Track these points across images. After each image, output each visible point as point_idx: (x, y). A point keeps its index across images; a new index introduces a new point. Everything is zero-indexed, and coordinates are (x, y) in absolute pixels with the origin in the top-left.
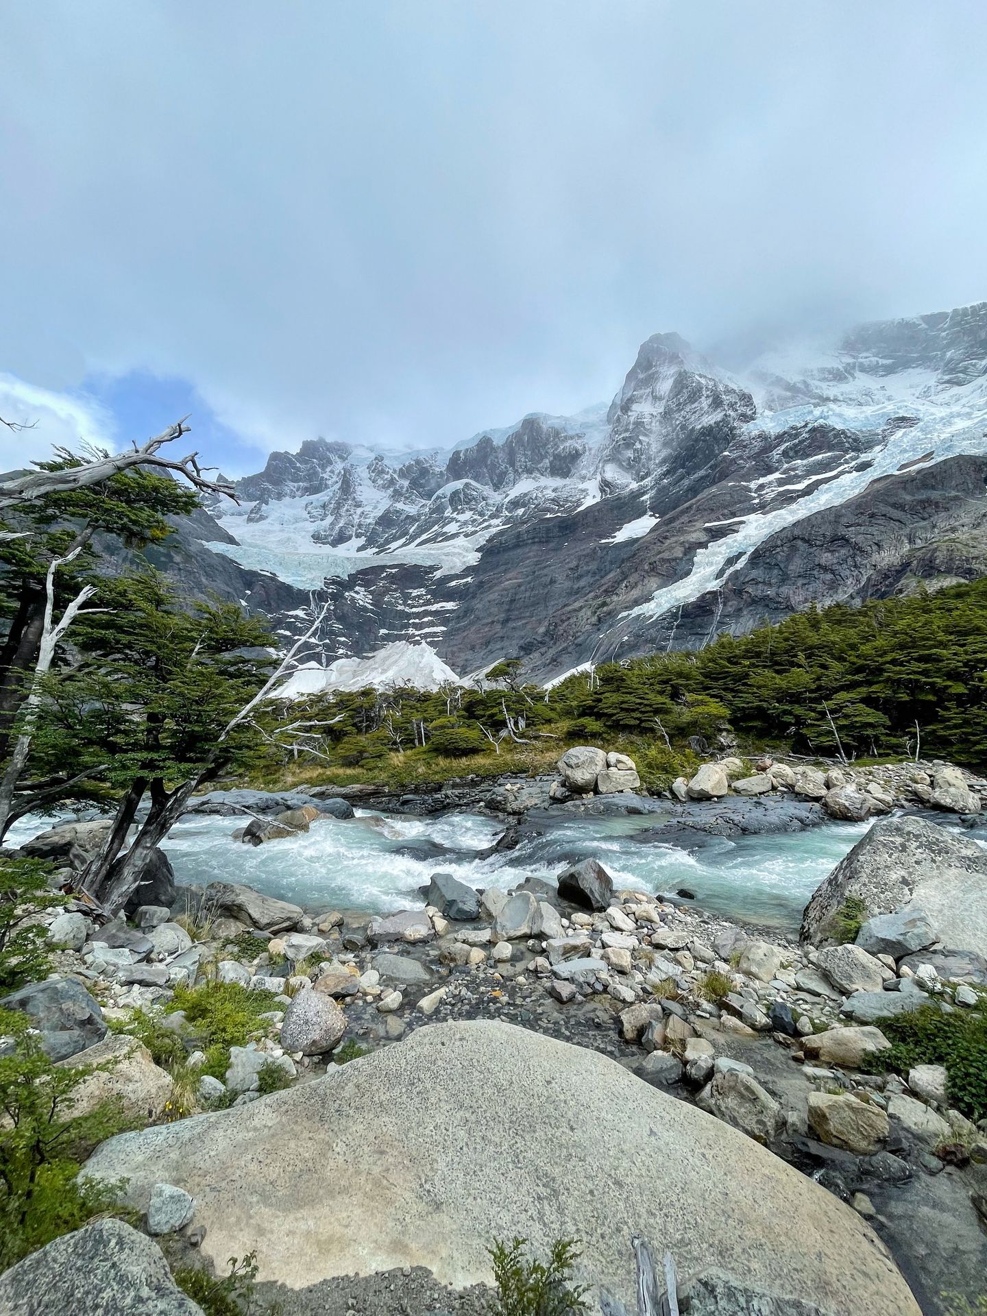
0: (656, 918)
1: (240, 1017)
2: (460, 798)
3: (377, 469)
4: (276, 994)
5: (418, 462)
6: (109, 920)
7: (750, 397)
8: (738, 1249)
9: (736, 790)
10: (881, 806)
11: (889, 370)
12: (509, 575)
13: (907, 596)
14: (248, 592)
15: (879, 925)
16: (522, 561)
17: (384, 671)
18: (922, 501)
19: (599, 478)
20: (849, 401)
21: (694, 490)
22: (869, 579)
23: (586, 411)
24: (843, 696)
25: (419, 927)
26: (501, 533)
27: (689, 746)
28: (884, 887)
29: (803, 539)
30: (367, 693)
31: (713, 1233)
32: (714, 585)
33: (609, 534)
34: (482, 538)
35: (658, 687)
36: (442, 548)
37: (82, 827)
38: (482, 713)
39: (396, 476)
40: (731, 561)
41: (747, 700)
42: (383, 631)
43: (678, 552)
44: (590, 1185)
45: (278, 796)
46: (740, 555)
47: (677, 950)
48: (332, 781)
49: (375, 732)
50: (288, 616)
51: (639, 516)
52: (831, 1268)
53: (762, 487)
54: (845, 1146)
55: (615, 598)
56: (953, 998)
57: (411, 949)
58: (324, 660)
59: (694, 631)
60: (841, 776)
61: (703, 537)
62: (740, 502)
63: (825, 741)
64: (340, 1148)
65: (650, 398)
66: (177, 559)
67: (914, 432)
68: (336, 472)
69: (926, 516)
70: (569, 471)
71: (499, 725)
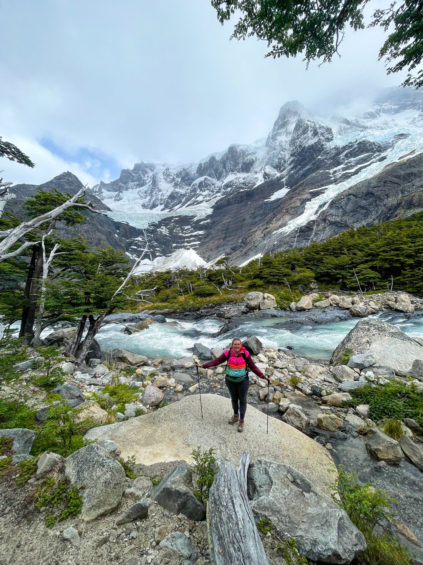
0: (276, 357)
1: (127, 395)
2: (207, 313)
3: (167, 174)
4: (139, 387)
5: (184, 170)
6: (80, 364)
7: (331, 130)
8: (281, 457)
9: (316, 307)
10: (374, 311)
11: (397, 111)
12: (225, 218)
13: (399, 218)
14: (118, 231)
15: (356, 358)
16: (231, 211)
17: (176, 261)
18: (409, 174)
19: (263, 172)
20: (377, 128)
21: (305, 175)
22: (382, 211)
23: (257, 142)
24: (362, 266)
25: (189, 363)
26: (221, 199)
27: (298, 289)
28: (360, 344)
29: (353, 195)
30: (168, 272)
31: (274, 452)
32: (314, 218)
33: (268, 197)
34: (213, 202)
35: (285, 265)
36: (196, 208)
37: (66, 330)
38: (214, 279)
39: (175, 177)
40: (321, 207)
41: (323, 269)
42: (174, 245)
43: (298, 204)
44: (237, 440)
45: (136, 315)
46: (325, 204)
47: (283, 368)
48: (157, 308)
49: (173, 288)
50: (135, 240)
51: (281, 188)
52: (310, 462)
53: (335, 172)
54: (327, 429)
55: (271, 225)
56: (377, 382)
57: (187, 370)
58: (151, 258)
59: (305, 238)
60: (358, 299)
61: (309, 196)
62: (326, 179)
63: (354, 285)
64: (159, 431)
65: (285, 133)
66: (88, 219)
67: (407, 141)
68: (150, 177)
69: (410, 180)
70: (250, 169)
71: (221, 283)
